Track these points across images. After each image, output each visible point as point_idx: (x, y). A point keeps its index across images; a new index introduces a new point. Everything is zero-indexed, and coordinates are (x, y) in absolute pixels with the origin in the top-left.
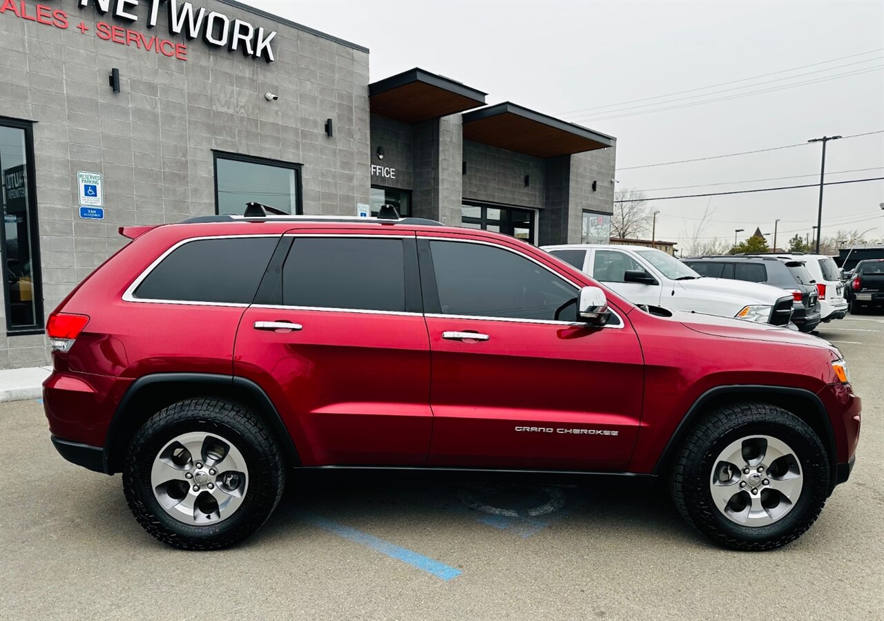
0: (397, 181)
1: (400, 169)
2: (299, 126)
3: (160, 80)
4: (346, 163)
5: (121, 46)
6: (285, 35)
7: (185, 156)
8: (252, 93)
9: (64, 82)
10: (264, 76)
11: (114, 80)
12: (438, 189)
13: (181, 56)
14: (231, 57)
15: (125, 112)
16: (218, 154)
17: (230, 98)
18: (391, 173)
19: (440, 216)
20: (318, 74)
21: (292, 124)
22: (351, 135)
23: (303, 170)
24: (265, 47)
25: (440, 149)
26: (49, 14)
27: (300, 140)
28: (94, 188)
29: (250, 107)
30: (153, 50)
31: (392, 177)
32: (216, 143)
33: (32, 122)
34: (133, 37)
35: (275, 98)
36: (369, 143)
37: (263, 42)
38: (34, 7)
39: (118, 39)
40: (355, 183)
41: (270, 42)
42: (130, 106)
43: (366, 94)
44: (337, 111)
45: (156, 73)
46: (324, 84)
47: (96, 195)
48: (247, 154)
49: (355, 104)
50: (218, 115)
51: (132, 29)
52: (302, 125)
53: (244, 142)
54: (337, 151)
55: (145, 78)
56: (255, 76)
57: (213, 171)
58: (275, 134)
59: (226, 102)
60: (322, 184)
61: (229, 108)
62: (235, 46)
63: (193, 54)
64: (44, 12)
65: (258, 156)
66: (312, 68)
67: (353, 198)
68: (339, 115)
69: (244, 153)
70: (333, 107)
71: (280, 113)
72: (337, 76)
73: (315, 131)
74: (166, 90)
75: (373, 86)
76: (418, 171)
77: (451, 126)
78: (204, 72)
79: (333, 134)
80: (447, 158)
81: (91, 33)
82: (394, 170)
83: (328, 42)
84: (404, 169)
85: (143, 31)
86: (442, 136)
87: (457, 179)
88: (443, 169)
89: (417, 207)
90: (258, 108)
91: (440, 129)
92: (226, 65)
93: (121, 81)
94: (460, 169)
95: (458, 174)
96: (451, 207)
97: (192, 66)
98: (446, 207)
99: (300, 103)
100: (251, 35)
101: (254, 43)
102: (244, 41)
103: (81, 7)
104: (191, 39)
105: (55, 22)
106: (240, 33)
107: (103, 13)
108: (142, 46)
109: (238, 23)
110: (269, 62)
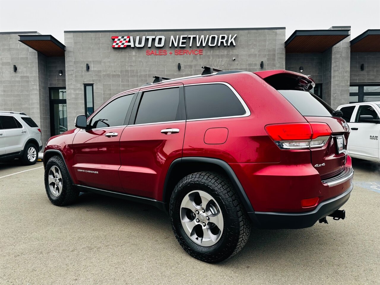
1: (314, 75)
2: (247, 67)
3: (193, 64)
5: (182, 56)
6: (242, 34)
8: (227, 59)
10: (233, 52)
11: (179, 67)
12: (331, 81)
14: (219, 49)
15: (182, 76)
17: (218, 63)
19: (332, 94)
20: (258, 45)
21: (244, 67)
22: (274, 65)
24: (232, 42)
25: (333, 61)
26: (162, 52)
29: (226, 65)
30: (192, 54)
34: (185, 52)
35: (234, 59)
36: (284, 67)
37: (231, 39)
38: (159, 51)
39: (181, 54)
41: (234, 39)
42: (184, 74)
43: (283, 47)
45: (192, 61)
46: (260, 48)
49: (277, 52)
51: (186, 49)
52: (249, 67)
55: (189, 64)
56: (229, 52)
59: (217, 65)
61: (217, 67)
62: (219, 45)
63: (204, 52)
64: (161, 52)
66: (255, 43)
68: (268, 58)
70: (265, 56)
71: (239, 64)
72: (267, 43)
73: (256, 68)
74: (195, 66)
75: (286, 42)
76: (325, 74)
77: (341, 49)
78: (209, 57)
79: (264, 67)
80: (337, 65)
81: (173, 54)
82: (310, 75)
83: (263, 31)
84: (317, 74)
85: (188, 49)
86: (334, 55)
87: (345, 74)
88: (334, 71)
89: (324, 91)
90: (229, 64)
91: (332, 52)
92: (217, 52)
93: (181, 67)
94: (348, 69)
95: (346, 72)
96: (341, 89)
97: (205, 56)
98: (336, 89)
99: (249, 58)
100: (226, 39)
101: (227, 41)
102: (223, 42)
103: (170, 47)
104: (204, 47)
105: (163, 53)
106: (221, 39)
107: (176, 47)
108: (188, 54)
109: (221, 36)
110: (234, 46)
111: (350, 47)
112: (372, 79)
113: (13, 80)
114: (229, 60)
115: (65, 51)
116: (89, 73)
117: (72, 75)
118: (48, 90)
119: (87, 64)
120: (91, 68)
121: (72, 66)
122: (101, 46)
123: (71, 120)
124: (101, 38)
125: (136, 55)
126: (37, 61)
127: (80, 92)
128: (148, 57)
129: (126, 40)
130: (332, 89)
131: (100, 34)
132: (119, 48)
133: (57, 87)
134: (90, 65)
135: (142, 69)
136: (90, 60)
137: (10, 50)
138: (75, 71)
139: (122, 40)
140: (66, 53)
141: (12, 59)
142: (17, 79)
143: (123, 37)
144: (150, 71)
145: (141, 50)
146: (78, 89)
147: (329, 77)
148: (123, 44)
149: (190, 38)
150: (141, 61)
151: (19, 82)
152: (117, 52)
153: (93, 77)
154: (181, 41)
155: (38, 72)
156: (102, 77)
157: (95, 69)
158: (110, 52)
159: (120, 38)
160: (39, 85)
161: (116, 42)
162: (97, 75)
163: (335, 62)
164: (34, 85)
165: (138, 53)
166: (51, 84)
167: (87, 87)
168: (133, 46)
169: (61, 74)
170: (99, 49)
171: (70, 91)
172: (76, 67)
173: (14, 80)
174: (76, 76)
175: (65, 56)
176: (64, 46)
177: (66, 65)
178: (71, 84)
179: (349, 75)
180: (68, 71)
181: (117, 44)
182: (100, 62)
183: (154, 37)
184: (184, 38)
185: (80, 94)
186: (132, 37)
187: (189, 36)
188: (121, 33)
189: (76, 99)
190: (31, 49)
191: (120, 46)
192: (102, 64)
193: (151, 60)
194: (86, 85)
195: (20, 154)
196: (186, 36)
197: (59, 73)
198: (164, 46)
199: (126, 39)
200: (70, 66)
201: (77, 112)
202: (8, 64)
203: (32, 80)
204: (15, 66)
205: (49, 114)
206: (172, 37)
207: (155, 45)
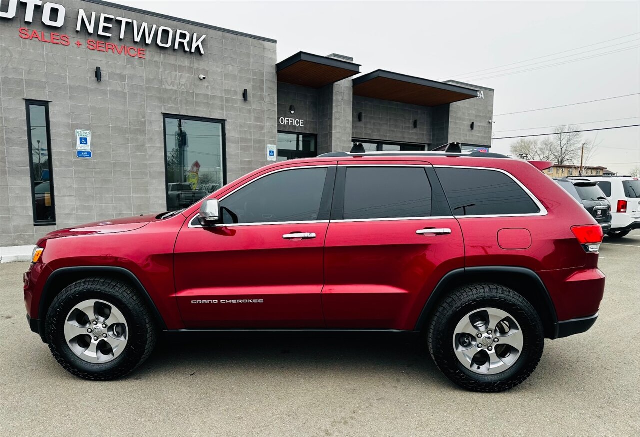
0: (305, 128)
1: (308, 120)
2: (224, 95)
3: (127, 72)
4: (258, 118)
5: (103, 53)
6: (214, 37)
7: (144, 118)
8: (189, 75)
9: (68, 77)
10: (199, 65)
11: (98, 74)
12: (332, 133)
13: (142, 56)
14: (175, 54)
15: (105, 93)
16: (166, 116)
17: (175, 80)
18: (301, 123)
20: (238, 60)
21: (218, 94)
22: (262, 99)
23: (227, 124)
24: (198, 46)
25: (334, 105)
26: (59, 38)
27: (224, 104)
28: (86, 139)
29: (189, 86)
30: (123, 54)
31: (301, 125)
32: (165, 109)
33: (48, 102)
35: (204, 78)
36: (276, 104)
37: (196, 42)
38: (50, 35)
39: (101, 49)
40: (265, 131)
41: (202, 42)
42: (108, 89)
43: (274, 71)
44: (252, 83)
45: (125, 68)
46: (242, 66)
47: (87, 144)
48: (186, 115)
49: (265, 78)
50: (166, 91)
51: (110, 42)
52: (226, 95)
53: (185, 107)
54: (252, 110)
55: (118, 72)
56: (192, 64)
57: (163, 126)
58: (206, 101)
59: (172, 82)
60: (240, 132)
61: (174, 87)
62: (176, 47)
63: (149, 54)
64: (55, 37)
65: (194, 116)
66: (233, 56)
67: (264, 141)
69: (184, 114)
70: (249, 81)
71: (210, 87)
72: (252, 60)
73: (236, 98)
74: (131, 77)
75: (278, 66)
76: (321, 121)
77: (343, 89)
78: (157, 65)
79: (249, 99)
80: (339, 111)
81: (84, 47)
82: (303, 121)
83: (245, 38)
84: (311, 120)
85: (116, 43)
86: (335, 96)
87: (347, 125)
88: (336, 119)
90: (194, 85)
91: (334, 91)
92: (172, 59)
93: (102, 75)
94: (350, 118)
95: (348, 122)
96: (343, 144)
97: (149, 61)
98: (338, 145)
99: (225, 80)
100: (188, 39)
102: (183, 43)
103: (78, 32)
104: (148, 45)
105: (62, 42)
106: (180, 38)
107: (91, 34)
108: (116, 52)
109: (179, 32)
110: (201, 55)
111: (352, 88)
112: (369, 135)
114: (193, 77)
128: (25, 44)
130: (333, 145)
135: (10, 66)
144: (29, 73)
149: (121, 22)
150: (8, 49)
154: (102, 24)
163: (337, 106)
179: (352, 127)
183: (39, 3)
184: (107, 20)
187: (118, 18)
193: (32, 51)
196: (112, 17)
198: (62, 27)
206: (82, 13)
207: (43, 21)
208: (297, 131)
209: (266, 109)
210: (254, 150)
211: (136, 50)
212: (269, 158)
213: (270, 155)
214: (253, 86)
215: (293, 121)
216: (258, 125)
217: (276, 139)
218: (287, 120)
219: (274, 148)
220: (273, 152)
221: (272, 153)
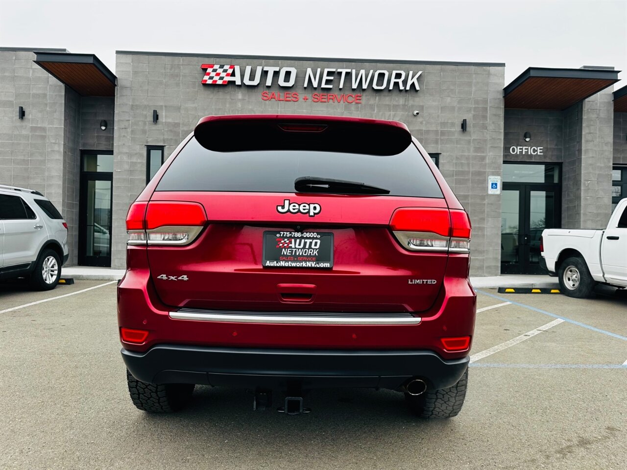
0: (545, 156)
1: (549, 147)
2: (439, 128)
4: (479, 148)
5: (325, 103)
6: (431, 71)
8: (403, 113)
10: (413, 101)
12: (581, 158)
14: (390, 94)
18: (539, 151)
19: (582, 181)
20: (457, 90)
21: (433, 128)
22: (485, 127)
23: (441, 157)
24: (413, 83)
25: (584, 125)
26: (290, 96)
27: (439, 138)
30: (342, 102)
31: (539, 154)
34: (331, 97)
35: (418, 114)
36: (502, 131)
37: (412, 79)
38: (284, 94)
39: (323, 100)
40: (487, 161)
41: (417, 79)
43: (501, 96)
44: (473, 112)
45: (342, 114)
46: (461, 96)
49: (489, 105)
51: (331, 93)
52: (441, 128)
54: (471, 141)
56: (407, 102)
58: (419, 137)
60: (456, 165)
62: (391, 87)
63: (365, 98)
64: (288, 95)
66: (452, 87)
67: (485, 172)
70: (469, 110)
71: (424, 122)
72: (474, 89)
73: (453, 130)
75: (505, 89)
76: (568, 146)
77: (598, 105)
78: (372, 107)
79: (468, 129)
80: (592, 132)
81: (310, 101)
82: (542, 148)
83: (466, 67)
84: (553, 146)
85: (336, 93)
86: (586, 114)
87: (605, 148)
88: (587, 141)
89: (565, 176)
91: (584, 109)
92: (387, 100)
94: (610, 139)
95: (606, 144)
96: (597, 172)
97: (365, 105)
98: (590, 173)
99: (441, 113)
100: (403, 78)
101: (405, 82)
102: (398, 83)
103: (305, 88)
104: (364, 90)
105: (292, 98)
106: (395, 78)
107: (315, 89)
108: (336, 101)
109: (394, 73)
110: (417, 91)
111: (612, 102)
113: (16, 132)
114: (407, 115)
115: (116, 85)
116: (157, 126)
117: (125, 128)
118: (79, 155)
119: (154, 111)
120: (162, 119)
121: (126, 112)
122: (181, 80)
123: (120, 210)
124: (181, 67)
125: (243, 100)
126: (63, 102)
127: (139, 161)
128: (265, 104)
129: (228, 72)
130: (582, 172)
131: (181, 59)
132: (214, 85)
133: (95, 149)
134: (159, 113)
136: (161, 104)
137: (14, 78)
138: (132, 122)
139: (220, 71)
140: (117, 90)
141: (17, 96)
142: (24, 132)
143: (222, 67)
145: (253, 91)
146: (136, 154)
147: (577, 152)
148: (221, 78)
149: (340, 73)
151: (26, 137)
152: (209, 92)
153: (164, 135)
154: (325, 78)
155: (63, 122)
156: (181, 135)
157: (170, 120)
158: (197, 91)
159: (216, 67)
160: (64, 145)
161: (209, 74)
162: (171, 131)
163: (588, 126)
164: (55, 143)
165: (247, 96)
166: (84, 145)
167: (152, 152)
168: (240, 84)
169: (103, 128)
170: (178, 85)
171: (121, 158)
172: (135, 115)
173: (18, 133)
174: (132, 131)
175: (114, 96)
176: (115, 77)
177: (117, 111)
178: (124, 144)
179: (612, 150)
180: (119, 121)
181: (211, 78)
182: (178, 109)
183: (277, 69)
185: (139, 163)
186: (239, 67)
187: (339, 70)
188: (218, 60)
189: (131, 172)
190: (53, 80)
191: (216, 81)
192: (183, 112)
193: (270, 109)
194: (150, 148)
195: (28, 268)
196: (334, 70)
197: (101, 126)
198: (293, 85)
199: (227, 70)
200: (123, 112)
201: (131, 195)
202: (10, 104)
203: (52, 134)
204: (22, 107)
205: (78, 198)
206: (309, 71)
207: (279, 83)
208: (533, 161)
209: (488, 137)
210: (472, 182)
211: (354, 96)
212: (491, 191)
213: (492, 188)
214: (474, 115)
215: (528, 149)
216: (478, 156)
217: (500, 169)
218: (520, 149)
219: (499, 180)
220: (496, 184)
221: (494, 186)
